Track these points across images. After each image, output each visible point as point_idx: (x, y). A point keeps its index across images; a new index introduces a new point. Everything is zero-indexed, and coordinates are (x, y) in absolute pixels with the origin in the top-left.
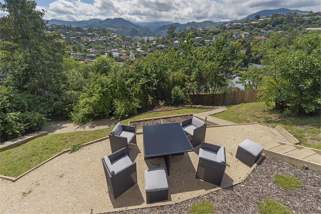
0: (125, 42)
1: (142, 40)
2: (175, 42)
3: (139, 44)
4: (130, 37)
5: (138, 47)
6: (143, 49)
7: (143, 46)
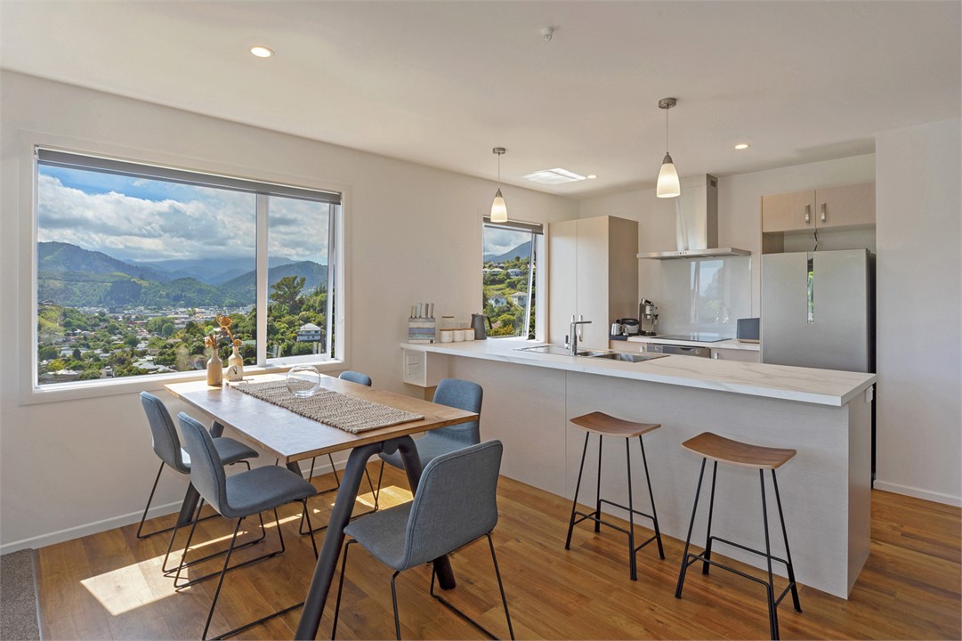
0: (74, 335)
1: (164, 322)
2: (302, 328)
3: (145, 339)
4: (102, 314)
5: (143, 354)
6: (165, 360)
7: (165, 347)
